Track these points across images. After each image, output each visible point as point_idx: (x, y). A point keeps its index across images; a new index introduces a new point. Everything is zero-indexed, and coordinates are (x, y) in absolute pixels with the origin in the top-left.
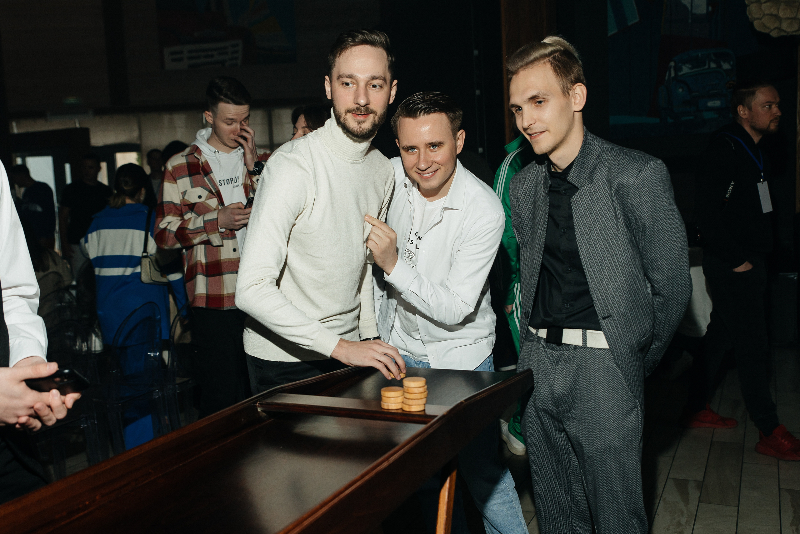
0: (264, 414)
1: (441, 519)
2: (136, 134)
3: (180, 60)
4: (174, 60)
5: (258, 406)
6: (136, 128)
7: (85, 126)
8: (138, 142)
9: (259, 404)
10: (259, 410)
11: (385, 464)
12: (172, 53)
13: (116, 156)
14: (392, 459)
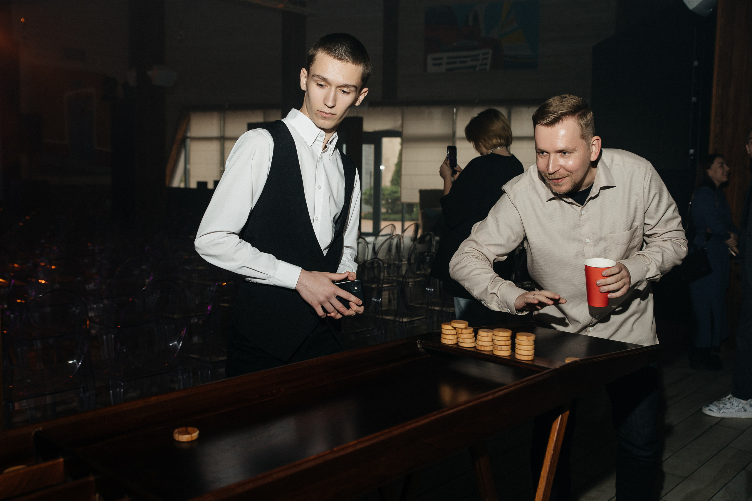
0: (423, 350)
1: (548, 454)
2: (399, 123)
3: (440, 64)
4: (434, 65)
5: (418, 343)
6: (400, 118)
7: (360, 115)
8: (400, 130)
9: (419, 341)
10: (419, 346)
11: (490, 397)
12: (434, 59)
13: (382, 140)
14: (497, 394)
